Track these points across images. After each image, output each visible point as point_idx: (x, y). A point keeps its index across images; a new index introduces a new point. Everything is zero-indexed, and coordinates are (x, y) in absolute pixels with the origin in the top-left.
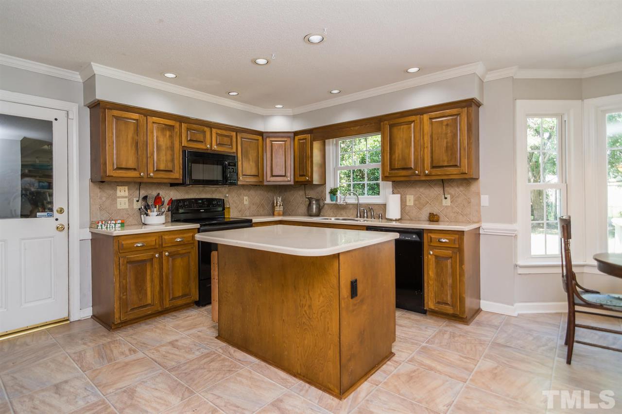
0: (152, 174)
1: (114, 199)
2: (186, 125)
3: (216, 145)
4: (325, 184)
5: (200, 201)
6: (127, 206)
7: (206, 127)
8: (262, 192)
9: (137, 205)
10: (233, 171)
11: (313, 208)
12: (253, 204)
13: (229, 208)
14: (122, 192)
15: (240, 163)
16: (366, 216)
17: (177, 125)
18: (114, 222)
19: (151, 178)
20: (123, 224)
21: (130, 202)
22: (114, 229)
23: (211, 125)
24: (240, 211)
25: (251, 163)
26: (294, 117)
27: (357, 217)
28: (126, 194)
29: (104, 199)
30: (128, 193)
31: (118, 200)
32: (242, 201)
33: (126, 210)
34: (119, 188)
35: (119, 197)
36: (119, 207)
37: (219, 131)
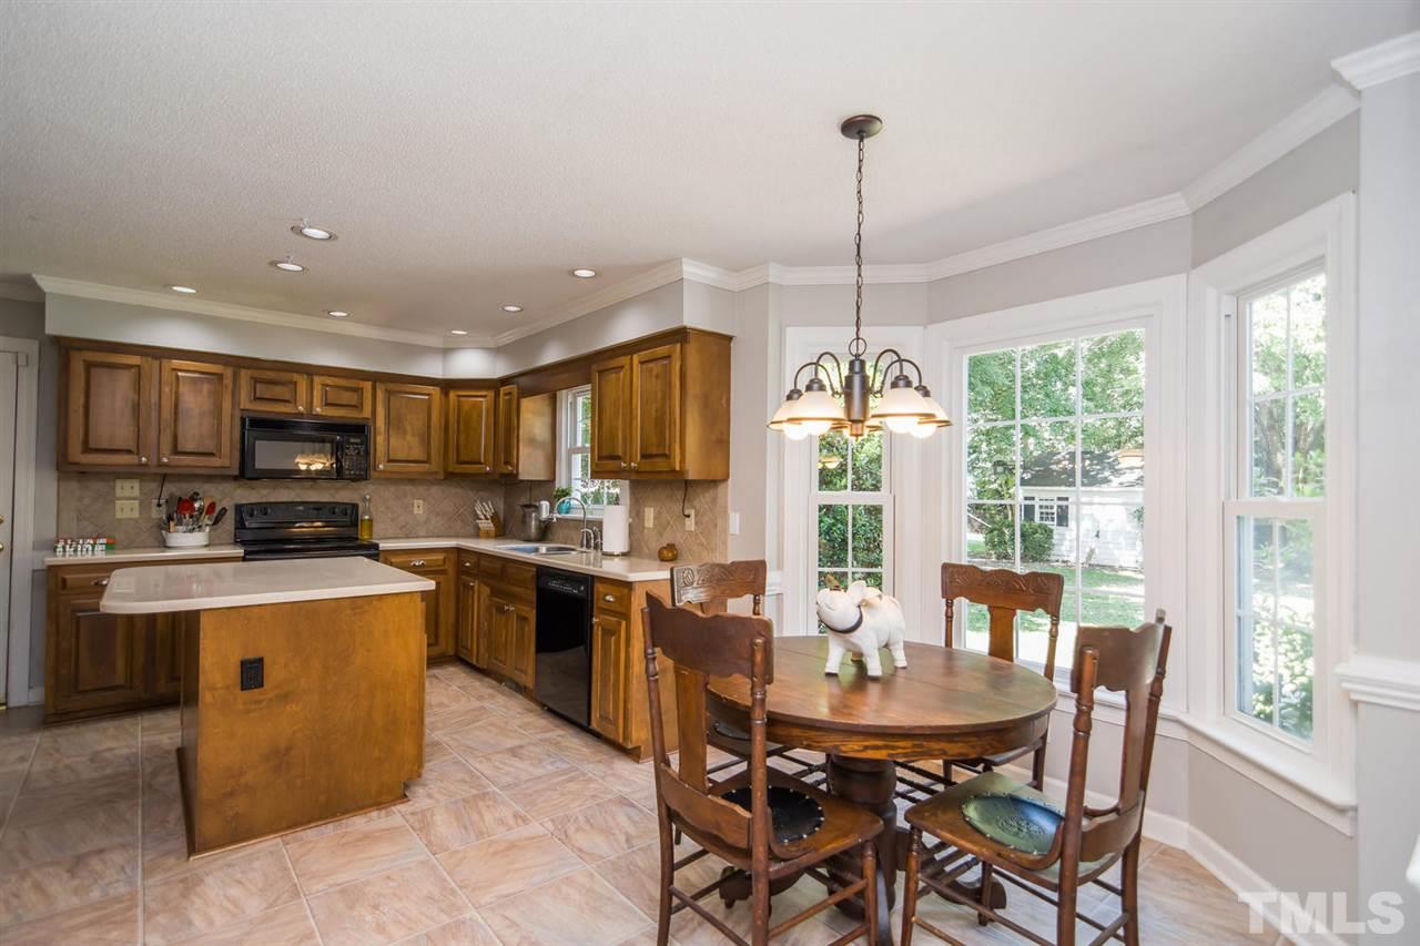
0: (165, 460)
1: (111, 499)
2: (249, 372)
3: (322, 406)
4: (554, 480)
5: (301, 508)
6: (136, 515)
7: (298, 372)
8: (460, 491)
9: (158, 514)
10: (358, 453)
11: (530, 527)
12: (438, 514)
13: (370, 520)
14: (128, 490)
15: (380, 439)
16: (585, 543)
17: (228, 372)
18: (92, 542)
19: (166, 465)
20: (110, 547)
21: (144, 506)
22: (90, 553)
23: (310, 371)
24: (404, 526)
25: (409, 437)
26: (498, 351)
27: (582, 546)
28: (137, 492)
29: (87, 501)
30: (141, 489)
31: (118, 503)
32: (408, 508)
33: (136, 520)
34: (119, 484)
35: (119, 499)
36: (119, 515)
37: (329, 381)
